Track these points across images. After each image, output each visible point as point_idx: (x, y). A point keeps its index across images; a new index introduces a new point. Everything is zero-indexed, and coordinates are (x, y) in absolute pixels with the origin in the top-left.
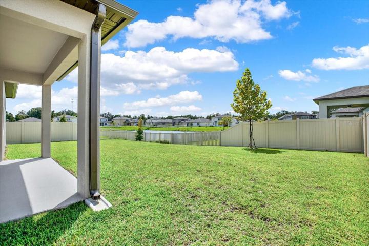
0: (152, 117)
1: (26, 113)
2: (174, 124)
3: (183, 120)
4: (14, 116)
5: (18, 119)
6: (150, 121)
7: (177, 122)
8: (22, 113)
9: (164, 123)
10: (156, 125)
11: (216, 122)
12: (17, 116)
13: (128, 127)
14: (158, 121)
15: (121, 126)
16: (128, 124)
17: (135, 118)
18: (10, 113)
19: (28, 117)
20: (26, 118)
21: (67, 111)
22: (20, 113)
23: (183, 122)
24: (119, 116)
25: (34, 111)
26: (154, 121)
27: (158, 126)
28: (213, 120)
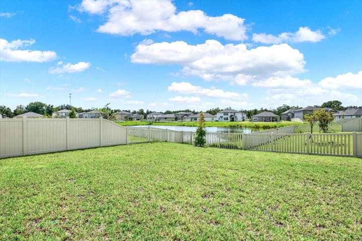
0: (151, 112)
1: (24, 108)
2: (176, 119)
3: (186, 115)
4: (13, 111)
5: (16, 113)
6: (151, 116)
7: (180, 117)
8: (21, 108)
9: (166, 118)
10: (158, 121)
11: (221, 117)
12: (15, 111)
13: (129, 122)
14: (159, 116)
15: (122, 121)
16: (130, 119)
17: (135, 112)
18: (8, 108)
19: (27, 112)
20: (24, 113)
21: (66, 105)
22: (18, 107)
23: (185, 117)
24: (119, 111)
25: (33, 105)
26: (155, 116)
27: (160, 121)
28: (218, 115)
